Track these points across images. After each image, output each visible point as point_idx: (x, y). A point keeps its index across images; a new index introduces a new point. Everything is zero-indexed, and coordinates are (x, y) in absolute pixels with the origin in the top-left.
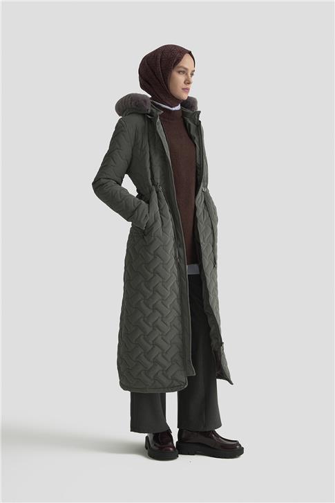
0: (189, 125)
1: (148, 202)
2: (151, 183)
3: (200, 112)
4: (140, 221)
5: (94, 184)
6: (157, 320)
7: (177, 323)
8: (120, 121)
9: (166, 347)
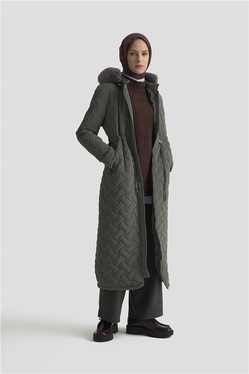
0: (150, 94)
1: (115, 148)
2: (118, 134)
3: (159, 85)
4: (108, 162)
5: (77, 133)
6: (121, 236)
7: (137, 238)
8: (98, 87)
9: (128, 256)
